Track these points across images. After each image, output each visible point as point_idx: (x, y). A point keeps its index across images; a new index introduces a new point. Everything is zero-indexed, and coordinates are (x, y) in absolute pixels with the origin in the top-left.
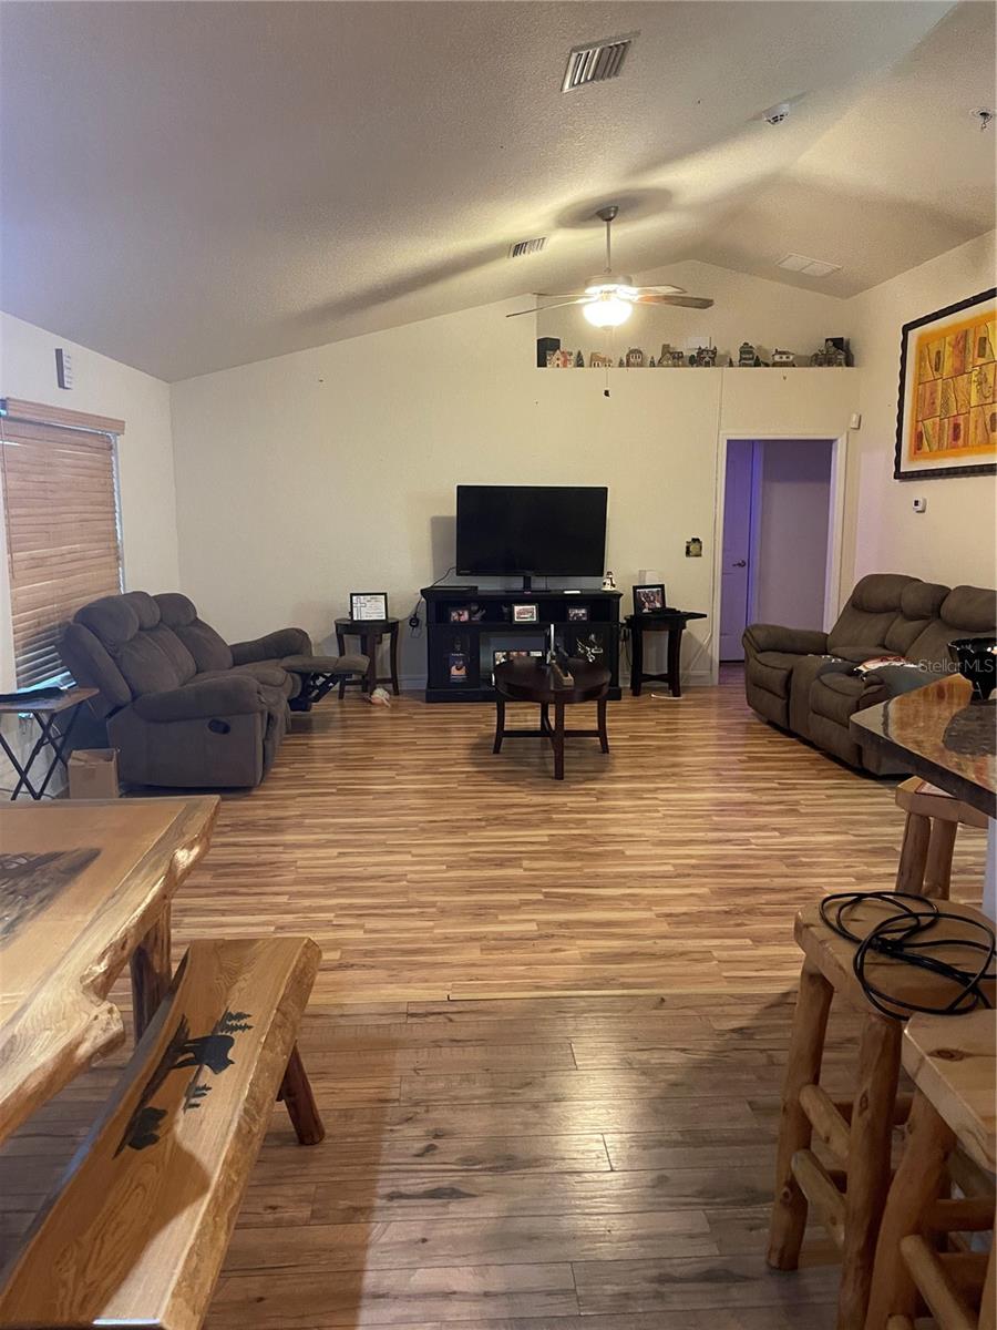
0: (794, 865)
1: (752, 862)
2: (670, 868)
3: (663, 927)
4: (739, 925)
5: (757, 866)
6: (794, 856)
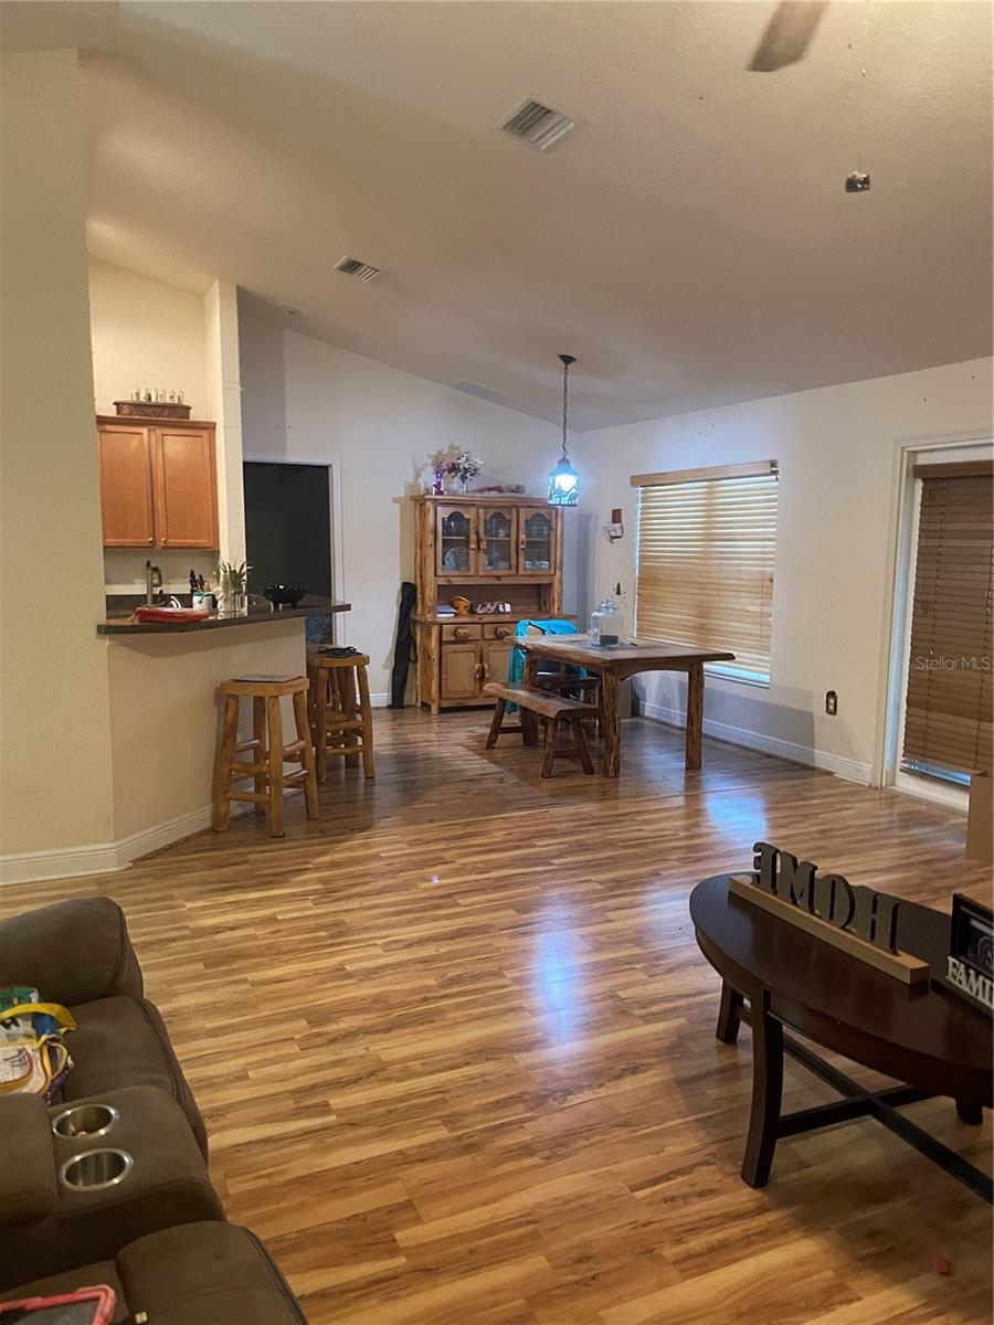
0: (334, 925)
1: (381, 921)
2: (461, 902)
3: (447, 855)
4: (392, 864)
5: (376, 917)
6: (331, 937)
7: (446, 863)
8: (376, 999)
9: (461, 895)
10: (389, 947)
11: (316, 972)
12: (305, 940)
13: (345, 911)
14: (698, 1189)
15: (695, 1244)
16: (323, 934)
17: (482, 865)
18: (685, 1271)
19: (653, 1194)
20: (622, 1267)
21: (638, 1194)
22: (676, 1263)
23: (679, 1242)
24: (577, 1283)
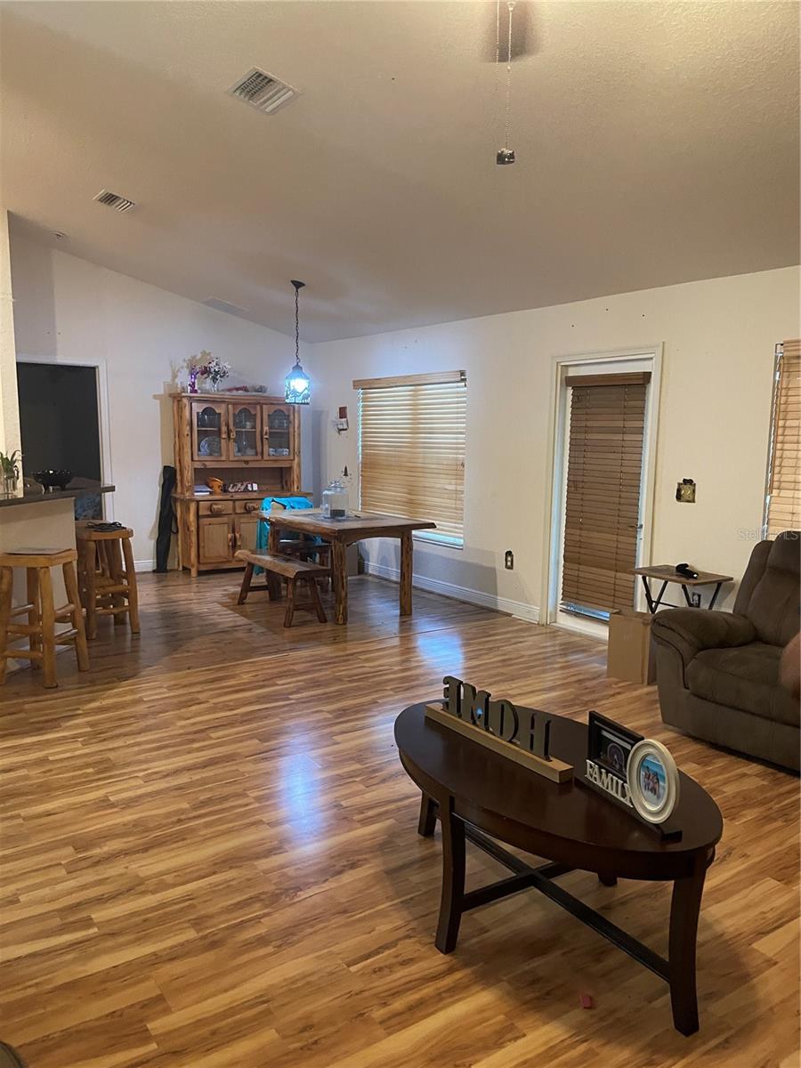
0: (101, 762)
1: (142, 756)
2: (213, 735)
3: (201, 697)
4: (153, 706)
5: (139, 753)
6: (97, 772)
7: (200, 703)
8: (136, 824)
9: (213, 730)
10: (148, 779)
11: (83, 805)
12: (73, 778)
13: (110, 750)
14: (400, 959)
15: (398, 1004)
16: (90, 770)
17: (231, 703)
18: (389, 1028)
19: (364, 968)
20: (337, 1032)
21: (353, 969)
22: (381, 1023)
23: (385, 1004)
24: (301, 1049)
